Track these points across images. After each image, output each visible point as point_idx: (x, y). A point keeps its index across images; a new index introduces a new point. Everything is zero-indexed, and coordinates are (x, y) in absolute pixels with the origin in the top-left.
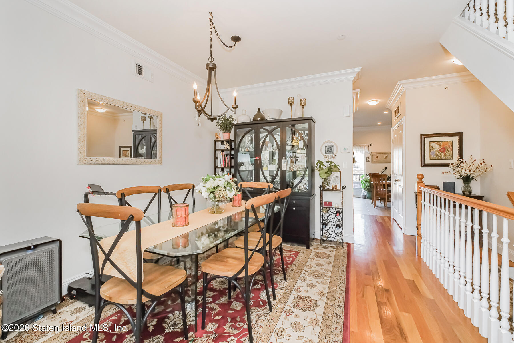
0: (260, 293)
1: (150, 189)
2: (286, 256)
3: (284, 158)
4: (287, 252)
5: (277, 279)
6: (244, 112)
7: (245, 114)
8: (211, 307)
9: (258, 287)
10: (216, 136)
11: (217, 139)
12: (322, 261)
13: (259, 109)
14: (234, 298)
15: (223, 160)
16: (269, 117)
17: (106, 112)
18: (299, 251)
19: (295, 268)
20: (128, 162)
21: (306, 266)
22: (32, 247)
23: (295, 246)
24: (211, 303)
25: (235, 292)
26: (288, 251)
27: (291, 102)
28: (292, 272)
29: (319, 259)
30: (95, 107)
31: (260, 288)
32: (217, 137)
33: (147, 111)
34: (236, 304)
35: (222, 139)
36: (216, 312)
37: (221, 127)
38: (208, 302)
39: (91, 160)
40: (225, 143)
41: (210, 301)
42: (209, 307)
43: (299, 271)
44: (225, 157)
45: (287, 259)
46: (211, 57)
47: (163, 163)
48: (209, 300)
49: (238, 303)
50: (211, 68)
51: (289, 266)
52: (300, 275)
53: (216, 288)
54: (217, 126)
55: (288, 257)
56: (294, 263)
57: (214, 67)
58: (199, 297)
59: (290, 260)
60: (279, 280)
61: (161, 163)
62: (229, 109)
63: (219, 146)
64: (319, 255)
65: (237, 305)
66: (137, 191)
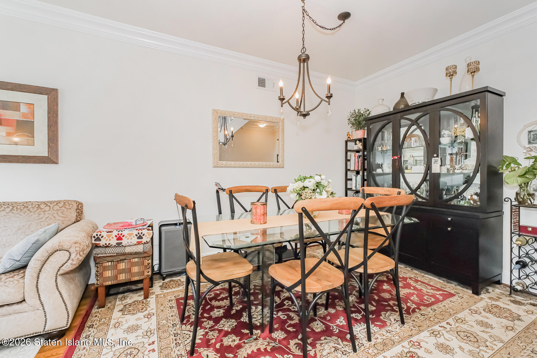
0: (355, 325)
1: (257, 189)
2: (427, 293)
3: (435, 155)
4: (432, 289)
5: (391, 317)
6: (381, 102)
7: (382, 104)
8: (291, 316)
9: (357, 317)
10: (347, 135)
11: (349, 139)
12: (492, 320)
13: (403, 94)
14: (321, 318)
15: (356, 162)
16: (413, 100)
17: (266, 126)
18: (454, 293)
19: (431, 313)
20: (251, 165)
21: (454, 317)
22: (178, 224)
23: (452, 285)
24: (294, 311)
25: (325, 311)
26: (434, 288)
27: (451, 73)
28: (423, 317)
29: (488, 315)
30: (258, 124)
31: (359, 318)
32: (349, 136)
33: (269, 119)
34: (317, 324)
35: (355, 137)
36: (292, 322)
37: (353, 124)
38: (291, 310)
39: (222, 164)
40: (358, 142)
41: (294, 310)
42: (289, 314)
43: (436, 320)
44: (358, 158)
45: (425, 298)
46: (304, 48)
47: (285, 166)
48: (294, 308)
49: (320, 324)
50: (304, 59)
51: (422, 307)
52: (434, 325)
53: (309, 300)
54: (348, 124)
55: (429, 295)
56: (434, 307)
57: (306, 58)
58: (287, 302)
59: (429, 301)
60: (393, 320)
61: (283, 166)
62: (322, 100)
63: (351, 146)
64: (495, 310)
65: (319, 325)
66: (245, 189)
